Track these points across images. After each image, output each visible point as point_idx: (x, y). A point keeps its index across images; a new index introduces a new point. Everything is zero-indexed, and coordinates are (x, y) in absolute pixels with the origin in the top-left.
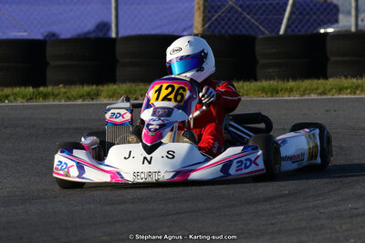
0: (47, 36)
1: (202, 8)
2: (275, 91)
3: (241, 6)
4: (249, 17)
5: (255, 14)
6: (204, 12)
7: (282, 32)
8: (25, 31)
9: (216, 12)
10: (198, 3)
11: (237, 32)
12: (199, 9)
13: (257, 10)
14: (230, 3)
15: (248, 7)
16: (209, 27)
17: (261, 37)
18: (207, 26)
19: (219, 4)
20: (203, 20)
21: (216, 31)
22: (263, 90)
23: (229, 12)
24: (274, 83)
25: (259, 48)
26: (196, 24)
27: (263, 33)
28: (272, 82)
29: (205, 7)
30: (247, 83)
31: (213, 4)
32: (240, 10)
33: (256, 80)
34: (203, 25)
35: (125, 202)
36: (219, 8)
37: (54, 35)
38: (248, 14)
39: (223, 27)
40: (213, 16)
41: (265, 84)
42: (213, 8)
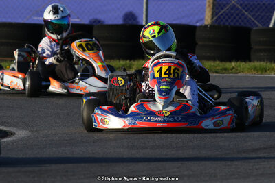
0: (94, 22)
1: (212, 6)
2: (265, 70)
3: (241, 5)
4: (246, 13)
5: (252, 11)
6: (213, 8)
7: (271, 26)
8: (78, 18)
9: (222, 9)
10: (209, 2)
11: (237, 24)
12: (209, 6)
13: (253, 9)
14: (233, 2)
15: (246, 6)
16: (217, 20)
17: (255, 29)
18: (214, 19)
19: (225, 2)
20: (212, 14)
21: (222, 23)
22: (255, 69)
23: (232, 9)
24: (263, 64)
25: (253, 37)
26: (207, 18)
27: (257, 26)
28: (262, 63)
29: (214, 5)
30: (244, 63)
31: (220, 2)
32: (240, 8)
33: (250, 61)
34: (212, 18)
35: (147, 148)
36: (225, 6)
37: (99, 21)
38: (246, 11)
39: (227, 20)
40: (220, 12)
41: (257, 64)
42: (220, 5)
